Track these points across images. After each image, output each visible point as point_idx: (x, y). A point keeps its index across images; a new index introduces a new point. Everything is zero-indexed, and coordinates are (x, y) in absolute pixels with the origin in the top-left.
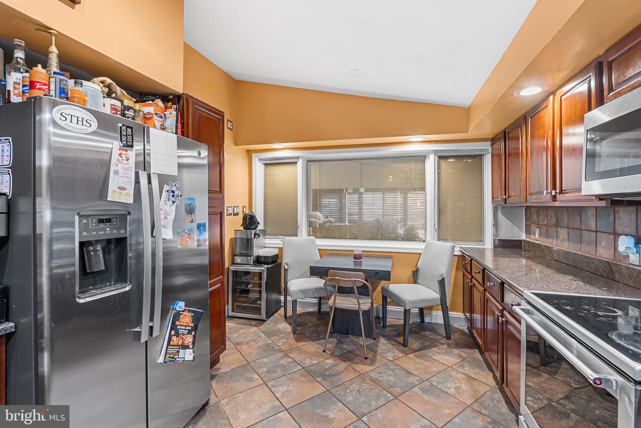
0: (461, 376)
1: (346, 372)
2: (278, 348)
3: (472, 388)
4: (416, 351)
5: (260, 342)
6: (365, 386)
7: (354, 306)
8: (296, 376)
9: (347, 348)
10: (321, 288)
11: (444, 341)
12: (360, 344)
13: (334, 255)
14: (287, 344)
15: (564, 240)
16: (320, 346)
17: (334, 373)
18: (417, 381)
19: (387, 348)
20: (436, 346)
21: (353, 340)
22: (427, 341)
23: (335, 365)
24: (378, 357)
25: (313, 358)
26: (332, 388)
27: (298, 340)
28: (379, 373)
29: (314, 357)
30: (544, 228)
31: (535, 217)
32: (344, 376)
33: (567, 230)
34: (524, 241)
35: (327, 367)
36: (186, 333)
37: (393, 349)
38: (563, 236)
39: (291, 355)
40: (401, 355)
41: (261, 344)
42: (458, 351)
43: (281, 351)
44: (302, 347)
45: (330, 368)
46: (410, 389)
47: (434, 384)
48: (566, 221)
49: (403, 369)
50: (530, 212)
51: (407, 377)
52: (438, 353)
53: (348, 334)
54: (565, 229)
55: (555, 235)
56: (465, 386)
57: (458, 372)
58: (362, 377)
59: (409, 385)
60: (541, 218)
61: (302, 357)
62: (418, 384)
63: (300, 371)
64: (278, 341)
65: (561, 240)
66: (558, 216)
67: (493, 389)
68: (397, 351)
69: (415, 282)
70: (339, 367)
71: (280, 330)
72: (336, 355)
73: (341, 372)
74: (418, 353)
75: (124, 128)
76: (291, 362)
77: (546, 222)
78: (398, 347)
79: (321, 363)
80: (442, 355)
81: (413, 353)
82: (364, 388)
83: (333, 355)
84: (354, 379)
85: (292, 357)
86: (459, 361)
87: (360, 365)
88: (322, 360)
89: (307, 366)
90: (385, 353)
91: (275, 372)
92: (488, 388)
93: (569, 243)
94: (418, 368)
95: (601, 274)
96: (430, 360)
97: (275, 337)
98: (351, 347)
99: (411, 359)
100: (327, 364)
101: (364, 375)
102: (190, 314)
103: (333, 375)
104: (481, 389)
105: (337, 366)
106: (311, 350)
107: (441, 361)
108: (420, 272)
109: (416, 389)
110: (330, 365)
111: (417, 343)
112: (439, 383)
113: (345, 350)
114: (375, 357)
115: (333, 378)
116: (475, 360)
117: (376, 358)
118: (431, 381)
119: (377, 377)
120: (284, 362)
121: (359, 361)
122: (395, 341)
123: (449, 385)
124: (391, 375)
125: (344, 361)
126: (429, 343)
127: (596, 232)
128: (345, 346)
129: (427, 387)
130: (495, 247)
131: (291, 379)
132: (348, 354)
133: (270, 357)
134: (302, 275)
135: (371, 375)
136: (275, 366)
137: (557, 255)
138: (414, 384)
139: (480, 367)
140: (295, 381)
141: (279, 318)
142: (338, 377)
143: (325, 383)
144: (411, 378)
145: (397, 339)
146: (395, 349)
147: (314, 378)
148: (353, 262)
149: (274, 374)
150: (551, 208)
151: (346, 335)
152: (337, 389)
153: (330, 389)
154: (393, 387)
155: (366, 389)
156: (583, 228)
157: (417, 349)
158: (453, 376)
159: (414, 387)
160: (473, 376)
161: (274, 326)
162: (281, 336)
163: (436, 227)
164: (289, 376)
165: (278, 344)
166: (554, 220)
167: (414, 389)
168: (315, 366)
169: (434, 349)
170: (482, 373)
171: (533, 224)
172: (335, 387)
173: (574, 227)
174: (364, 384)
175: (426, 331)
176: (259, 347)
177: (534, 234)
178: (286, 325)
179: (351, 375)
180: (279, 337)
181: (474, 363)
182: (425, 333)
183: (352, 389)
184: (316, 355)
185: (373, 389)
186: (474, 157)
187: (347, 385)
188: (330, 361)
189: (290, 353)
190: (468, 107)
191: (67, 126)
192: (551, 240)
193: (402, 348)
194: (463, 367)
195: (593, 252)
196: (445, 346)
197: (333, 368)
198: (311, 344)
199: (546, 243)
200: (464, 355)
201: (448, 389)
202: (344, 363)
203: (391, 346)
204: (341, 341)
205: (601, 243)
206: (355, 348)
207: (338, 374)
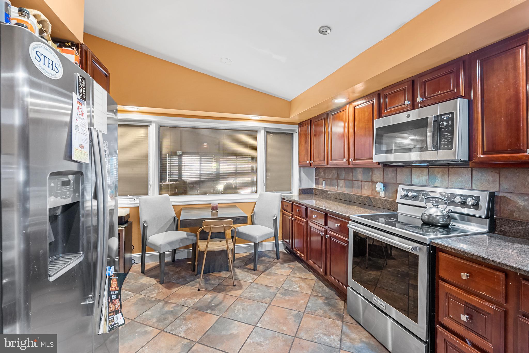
0: (297, 279)
1: (226, 299)
2: (155, 299)
3: (307, 284)
4: (263, 272)
5: (131, 299)
6: (246, 304)
7: (223, 247)
8: (187, 315)
9: (216, 283)
10: (185, 238)
11: (276, 261)
12: (223, 277)
13: (189, 209)
14: (160, 293)
15: (342, 187)
16: (193, 287)
17: (217, 303)
18: (276, 290)
19: (244, 275)
20: (273, 265)
21: (216, 276)
22: (266, 263)
23: (215, 297)
24: (242, 283)
25: (193, 298)
26: (223, 314)
27: (169, 287)
28: (249, 293)
29: (193, 296)
30: (329, 180)
31: (322, 174)
32: (226, 303)
33: (344, 181)
34: (315, 189)
35: (209, 301)
36: (115, 298)
37: (248, 274)
38: (341, 185)
39: (171, 301)
40: (256, 277)
41: (134, 300)
42: (287, 265)
43: (159, 301)
44: (177, 292)
45: (212, 300)
46: (275, 296)
47: (286, 288)
48: (344, 176)
49: (263, 285)
50: (319, 171)
51: (268, 290)
52: (277, 269)
53: (209, 272)
54: (343, 180)
55: (336, 184)
56: (303, 285)
57: (294, 277)
58: (239, 298)
59: (273, 294)
60: (327, 174)
61: (183, 300)
62: (278, 292)
63: (188, 311)
64: (150, 294)
65: (340, 187)
66: (338, 173)
67: (317, 281)
68: (252, 275)
69: (252, 224)
70: (218, 298)
71: (145, 284)
72: (210, 290)
73: (223, 301)
74: (265, 273)
75: (81, 78)
76: (175, 306)
77: (330, 177)
78: (251, 272)
79: (202, 299)
80: (280, 269)
81: (263, 274)
82: (246, 305)
83: (207, 290)
84: (235, 302)
85: (173, 302)
86: (291, 270)
87: (233, 292)
88: (201, 297)
89: (192, 305)
90: (244, 279)
91: (165, 319)
92: (314, 281)
93: (346, 188)
94: (271, 282)
95: (365, 203)
96: (275, 275)
97: (145, 292)
98: (217, 281)
99: (264, 277)
100: (208, 299)
101: (240, 297)
102: (115, 278)
103: (218, 305)
104: (311, 283)
105: (217, 297)
106: (187, 293)
107: (281, 273)
108: (256, 216)
109: (278, 295)
110: (210, 298)
111: (261, 266)
112: (288, 287)
113: (215, 284)
114: (239, 282)
115: (219, 307)
116: (299, 268)
117: (241, 284)
118: (283, 287)
119: (250, 295)
120: (168, 308)
121: (230, 289)
122: (246, 269)
123: (294, 286)
124: (258, 292)
125: (220, 292)
126: (268, 264)
127: (362, 181)
128: (213, 282)
129: (284, 292)
130: (300, 194)
131: (185, 319)
132: (219, 287)
133: (152, 308)
134: (159, 230)
135: (245, 296)
136: (163, 314)
137: (339, 196)
138: (275, 292)
139: (304, 271)
140: (190, 319)
141: (137, 275)
142: (223, 304)
143: (216, 312)
144: (271, 289)
145: (247, 267)
146: (250, 274)
147: (203, 312)
148: (210, 213)
149: (167, 321)
150: (333, 169)
151: (208, 274)
152: (227, 313)
153: (222, 315)
154: (264, 299)
155: (247, 306)
156: (354, 180)
157: (264, 270)
158: (294, 280)
159: (276, 294)
160: (303, 277)
161: (136, 282)
162: (149, 288)
163: (265, 182)
164: (182, 317)
165: (152, 296)
166: (336, 176)
167: (277, 295)
168: (199, 303)
169: (273, 267)
170: (306, 274)
171: (321, 178)
172: (225, 312)
173: (348, 179)
174: (244, 303)
175: (262, 257)
176: (134, 304)
177: (322, 184)
178: (148, 279)
179: (232, 300)
180: (149, 290)
181: (299, 270)
182: (262, 259)
183: (238, 309)
184: (195, 295)
185: (252, 304)
186: (287, 134)
187: (232, 308)
188: (209, 296)
189: (169, 300)
190: (290, 101)
191: (41, 68)
192: (333, 187)
193: (253, 272)
194: (296, 273)
195: (360, 192)
196: (279, 264)
197: (214, 300)
198: (184, 288)
199: (330, 189)
200: (291, 266)
201: (295, 289)
202: (220, 294)
203: (246, 273)
204: (206, 279)
205: (364, 187)
206: (221, 281)
207: (221, 303)
